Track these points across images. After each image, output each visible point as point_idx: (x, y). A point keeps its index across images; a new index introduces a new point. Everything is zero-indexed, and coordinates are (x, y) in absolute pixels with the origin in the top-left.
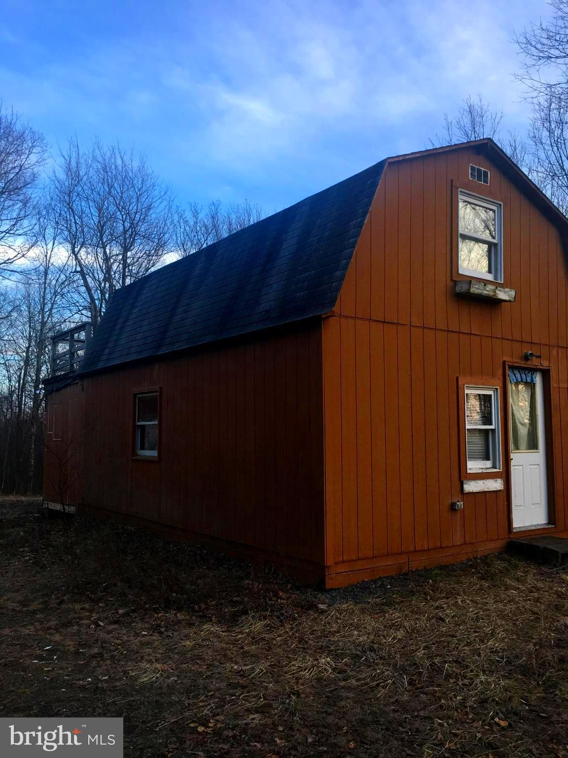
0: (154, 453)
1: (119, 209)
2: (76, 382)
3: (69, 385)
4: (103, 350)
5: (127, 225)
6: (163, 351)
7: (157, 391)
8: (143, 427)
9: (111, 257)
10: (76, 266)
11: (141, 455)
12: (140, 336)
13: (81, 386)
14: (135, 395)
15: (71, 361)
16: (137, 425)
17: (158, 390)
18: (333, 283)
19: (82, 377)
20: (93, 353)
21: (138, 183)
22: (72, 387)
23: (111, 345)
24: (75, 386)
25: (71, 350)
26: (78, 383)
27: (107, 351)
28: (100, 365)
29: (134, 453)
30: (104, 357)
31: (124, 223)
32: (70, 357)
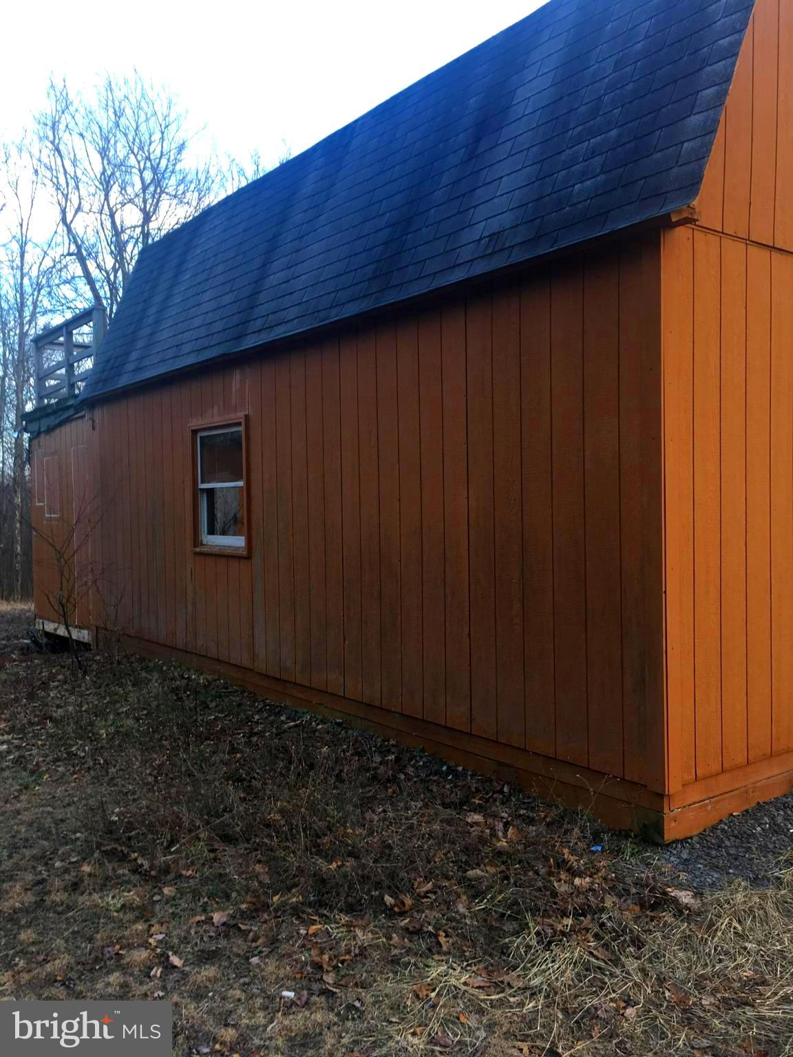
0: (236, 542)
1: (133, 152)
2: (80, 415)
3: (68, 420)
4: (128, 354)
5: (148, 176)
6: (250, 342)
7: (239, 424)
8: (211, 492)
9: (123, 231)
10: (70, 244)
11: (209, 543)
12: (197, 322)
13: (90, 422)
14: (195, 432)
15: (69, 380)
16: (202, 490)
17: (243, 421)
18: (683, 142)
19: (90, 404)
20: (108, 361)
21: (161, 109)
22: (74, 424)
23: (140, 344)
24: (80, 421)
25: (68, 360)
26: (84, 416)
27: (134, 356)
28: (123, 381)
29: (197, 541)
30: (130, 367)
31: (141, 174)
32: (66, 371)
